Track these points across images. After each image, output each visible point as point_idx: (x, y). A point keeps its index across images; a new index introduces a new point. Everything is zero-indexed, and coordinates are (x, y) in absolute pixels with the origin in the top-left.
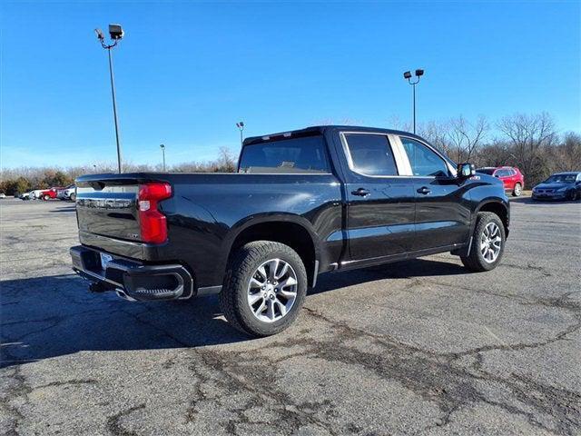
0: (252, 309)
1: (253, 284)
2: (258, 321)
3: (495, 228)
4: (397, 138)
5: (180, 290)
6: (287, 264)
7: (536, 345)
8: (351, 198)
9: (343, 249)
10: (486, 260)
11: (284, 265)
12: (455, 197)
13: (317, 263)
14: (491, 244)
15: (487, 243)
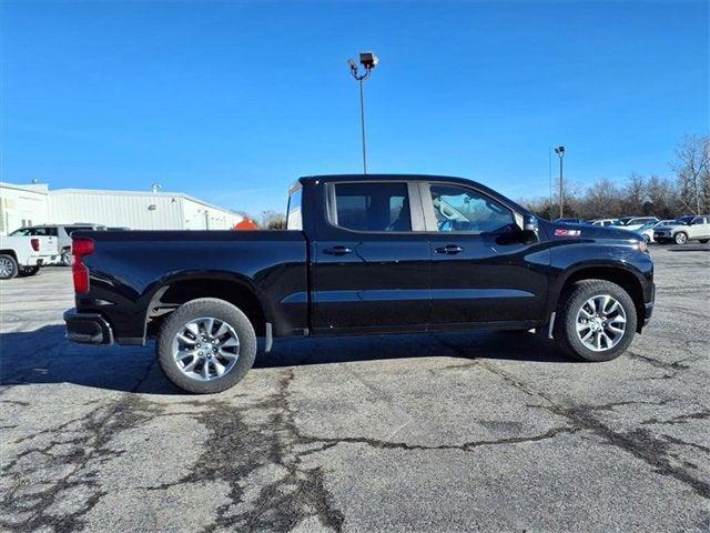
0: (180, 365)
1: (180, 340)
2: (185, 377)
5: (100, 337)
6: (225, 324)
8: (321, 259)
9: (308, 315)
10: (592, 347)
11: (221, 324)
13: (269, 326)
14: (605, 325)
15: (597, 324)
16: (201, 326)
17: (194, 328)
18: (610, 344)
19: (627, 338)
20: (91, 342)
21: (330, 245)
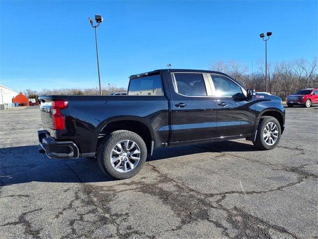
0: (113, 165)
1: (113, 152)
2: (116, 171)
3: (274, 125)
4: (209, 75)
5: (72, 154)
6: (134, 143)
7: (260, 192)
8: (174, 108)
9: (169, 136)
10: (268, 144)
11: (132, 143)
12: (245, 108)
13: (153, 142)
14: (271, 135)
15: (268, 134)
16: (122, 144)
17: (119, 146)
18: (274, 142)
19: (279, 139)
20: (68, 157)
21: (178, 102)
